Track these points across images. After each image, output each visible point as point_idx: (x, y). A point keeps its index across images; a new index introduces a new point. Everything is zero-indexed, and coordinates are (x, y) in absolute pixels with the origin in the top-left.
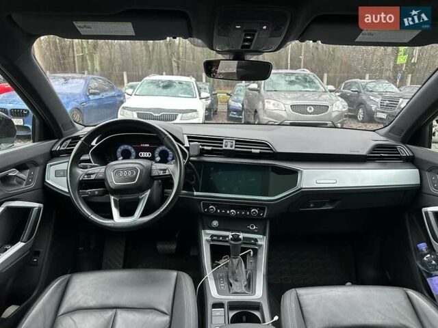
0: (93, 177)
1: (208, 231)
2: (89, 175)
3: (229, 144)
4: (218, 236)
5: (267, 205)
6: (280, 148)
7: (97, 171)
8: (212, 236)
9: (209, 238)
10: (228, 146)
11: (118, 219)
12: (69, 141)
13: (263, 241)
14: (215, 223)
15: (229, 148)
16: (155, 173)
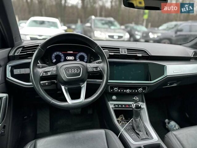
0: (49, 74)
1: (111, 102)
2: (46, 72)
3: (123, 51)
4: (118, 105)
5: (147, 86)
6: (153, 53)
7: (51, 70)
8: (115, 105)
9: (113, 106)
10: (123, 52)
11: (70, 102)
12: (21, 49)
13: (144, 106)
14: (114, 97)
15: (123, 53)
16: (90, 70)
